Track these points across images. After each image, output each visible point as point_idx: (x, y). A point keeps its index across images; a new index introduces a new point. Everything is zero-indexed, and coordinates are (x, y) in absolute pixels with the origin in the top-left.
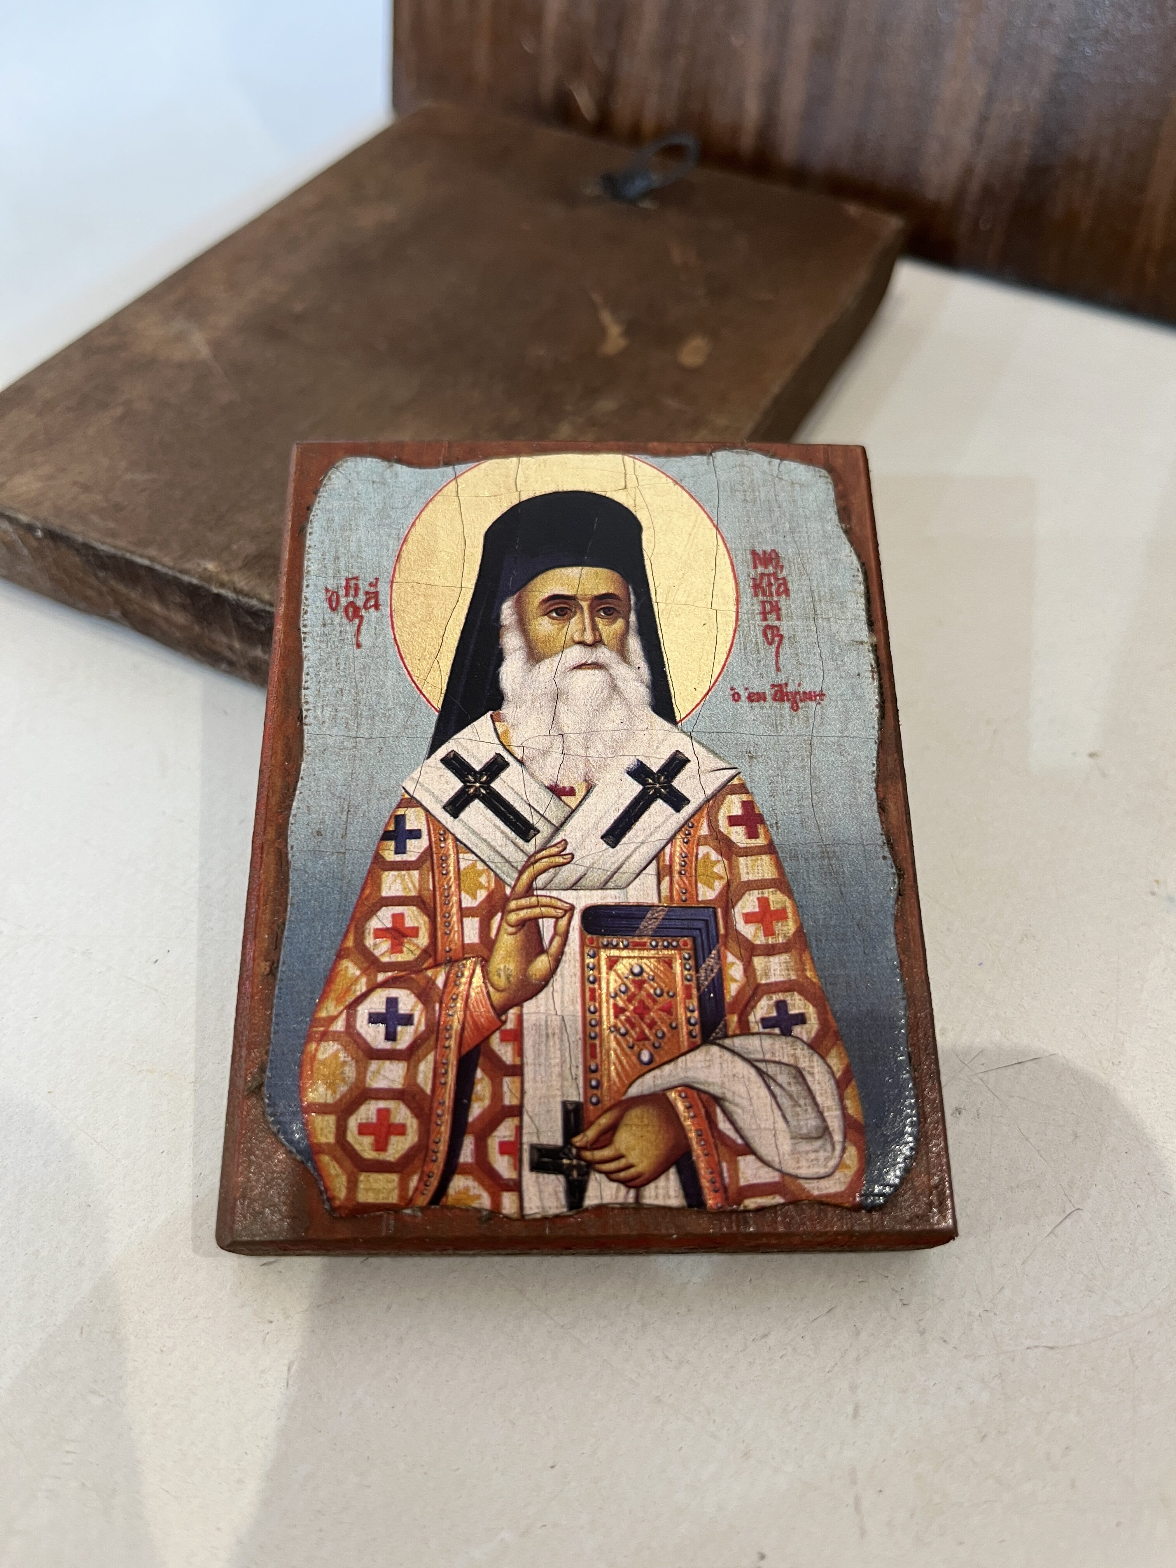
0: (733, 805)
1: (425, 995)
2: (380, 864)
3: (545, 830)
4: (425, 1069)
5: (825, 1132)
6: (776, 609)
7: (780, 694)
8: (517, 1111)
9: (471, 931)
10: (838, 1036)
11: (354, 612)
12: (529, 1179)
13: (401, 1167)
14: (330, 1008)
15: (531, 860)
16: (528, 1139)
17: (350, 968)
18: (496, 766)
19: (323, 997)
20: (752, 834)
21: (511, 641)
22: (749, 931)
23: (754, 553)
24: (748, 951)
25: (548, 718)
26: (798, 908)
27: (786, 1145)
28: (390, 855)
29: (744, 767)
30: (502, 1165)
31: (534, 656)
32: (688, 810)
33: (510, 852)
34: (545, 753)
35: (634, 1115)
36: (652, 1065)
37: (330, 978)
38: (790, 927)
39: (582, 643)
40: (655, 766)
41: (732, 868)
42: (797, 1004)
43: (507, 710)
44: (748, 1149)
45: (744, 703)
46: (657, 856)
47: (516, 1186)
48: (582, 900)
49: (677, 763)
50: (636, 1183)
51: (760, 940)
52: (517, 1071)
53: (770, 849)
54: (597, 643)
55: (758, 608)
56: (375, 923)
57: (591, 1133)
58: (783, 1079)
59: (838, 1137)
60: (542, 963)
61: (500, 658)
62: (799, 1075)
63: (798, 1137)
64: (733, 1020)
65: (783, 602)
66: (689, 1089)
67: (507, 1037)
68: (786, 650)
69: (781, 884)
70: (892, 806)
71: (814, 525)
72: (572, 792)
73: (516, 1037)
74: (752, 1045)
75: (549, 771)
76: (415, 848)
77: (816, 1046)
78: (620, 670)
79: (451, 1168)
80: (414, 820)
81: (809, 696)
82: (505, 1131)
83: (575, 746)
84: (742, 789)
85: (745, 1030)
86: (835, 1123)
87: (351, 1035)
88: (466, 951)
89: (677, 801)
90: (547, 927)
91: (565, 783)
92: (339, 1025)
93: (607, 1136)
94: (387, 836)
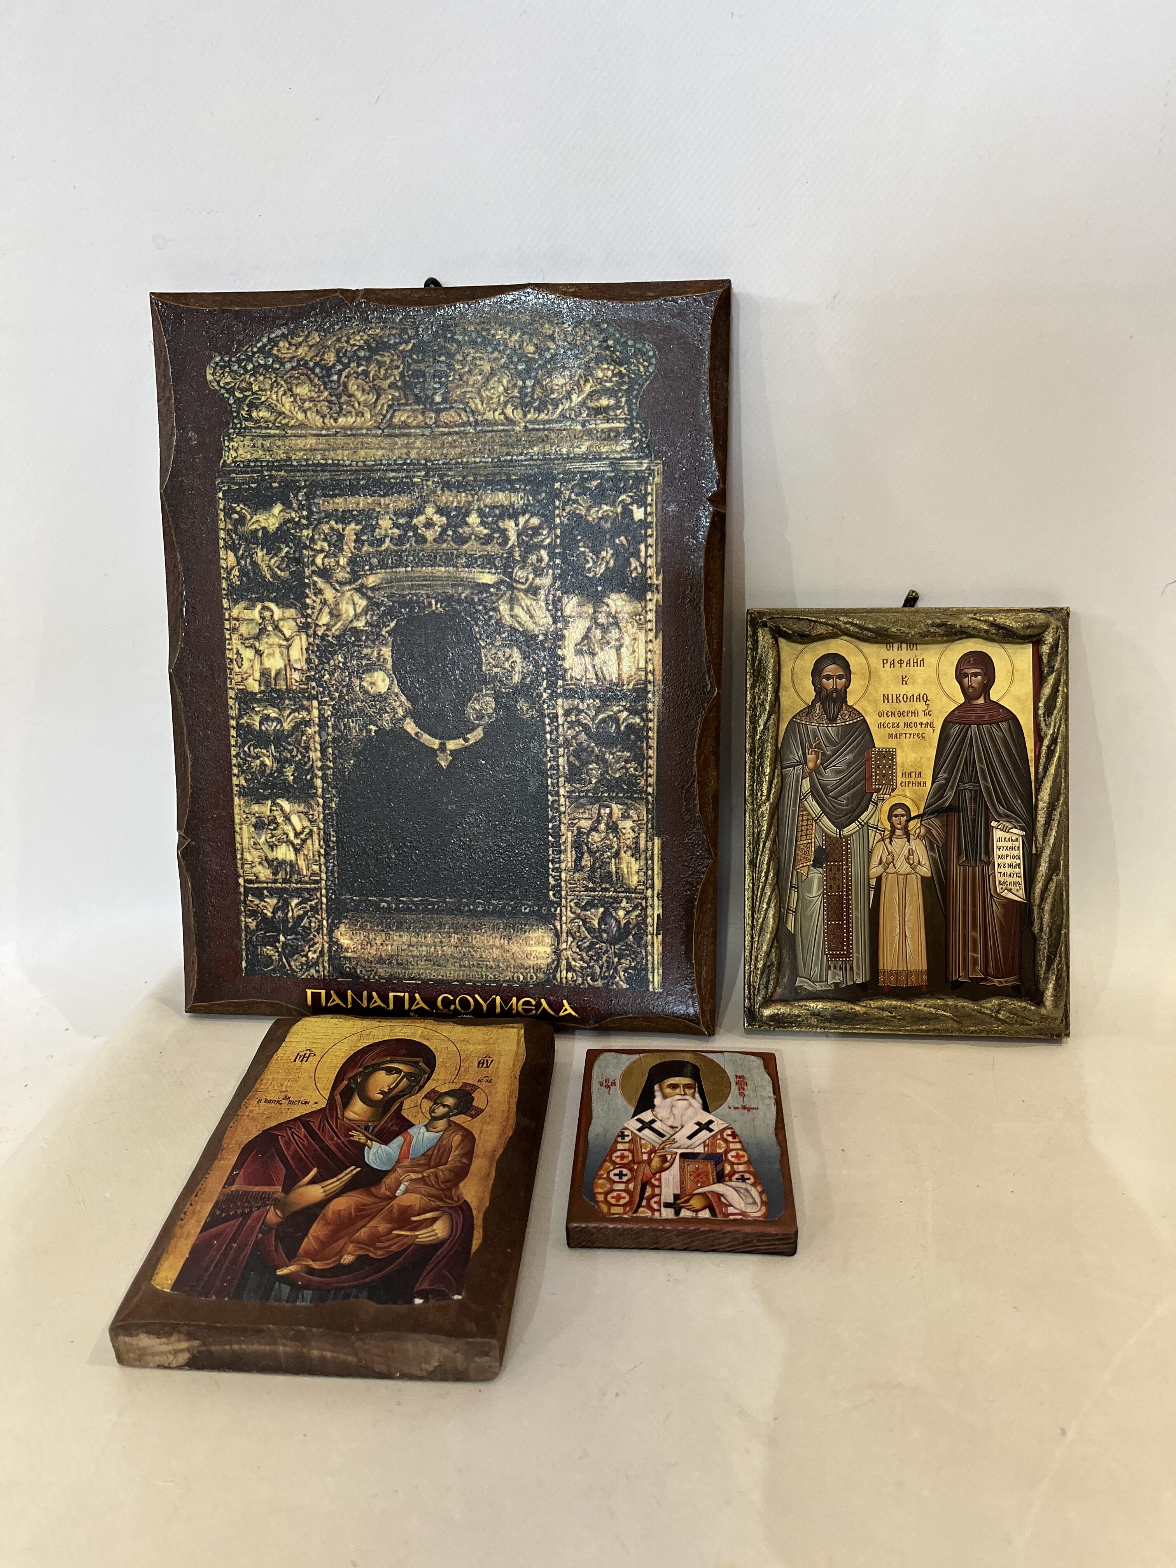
0: (729, 1132)
1: (631, 1170)
2: (616, 1142)
5: (755, 1203)
6: (744, 1089)
7: (744, 1108)
8: (660, 1195)
9: (645, 1157)
10: (760, 1183)
11: (608, 1087)
12: (663, 1209)
13: (624, 1205)
14: (602, 1172)
15: (663, 1142)
16: (662, 1201)
17: (608, 1164)
18: (653, 1121)
19: (600, 1170)
20: (734, 1138)
21: (658, 1094)
22: (733, 1159)
23: (736, 1076)
24: (732, 1164)
25: (669, 1111)
26: (748, 1155)
27: (743, 1205)
28: (619, 1139)
30: (655, 1206)
32: (713, 1133)
33: (657, 1140)
34: (668, 1119)
35: (695, 1197)
36: (701, 1187)
37: (602, 1165)
38: (746, 1159)
41: (728, 1146)
42: (747, 1176)
43: (656, 1109)
44: (731, 1205)
45: (732, 1109)
46: (704, 1142)
47: (659, 1210)
48: (680, 1151)
50: (697, 1211)
51: (736, 1161)
52: (660, 1187)
53: (740, 1142)
54: (685, 1094)
55: (737, 1088)
56: (615, 1154)
57: (682, 1200)
58: (742, 1191)
59: (759, 1204)
60: (667, 1164)
61: (654, 1097)
62: (747, 1191)
63: (746, 1204)
64: (727, 1179)
65: (745, 1087)
66: (713, 1192)
67: (656, 1180)
68: (746, 1098)
69: (743, 1149)
70: (780, 1136)
71: (757, 1071)
73: (660, 1180)
74: (733, 1184)
76: (627, 1139)
77: (753, 1185)
78: (692, 1101)
79: (639, 1205)
80: (626, 1132)
81: (753, 1108)
82: (656, 1199)
85: (731, 1180)
86: (758, 1200)
87: (609, 1179)
88: (644, 1161)
89: (711, 1130)
92: (605, 1176)
93: (687, 1201)
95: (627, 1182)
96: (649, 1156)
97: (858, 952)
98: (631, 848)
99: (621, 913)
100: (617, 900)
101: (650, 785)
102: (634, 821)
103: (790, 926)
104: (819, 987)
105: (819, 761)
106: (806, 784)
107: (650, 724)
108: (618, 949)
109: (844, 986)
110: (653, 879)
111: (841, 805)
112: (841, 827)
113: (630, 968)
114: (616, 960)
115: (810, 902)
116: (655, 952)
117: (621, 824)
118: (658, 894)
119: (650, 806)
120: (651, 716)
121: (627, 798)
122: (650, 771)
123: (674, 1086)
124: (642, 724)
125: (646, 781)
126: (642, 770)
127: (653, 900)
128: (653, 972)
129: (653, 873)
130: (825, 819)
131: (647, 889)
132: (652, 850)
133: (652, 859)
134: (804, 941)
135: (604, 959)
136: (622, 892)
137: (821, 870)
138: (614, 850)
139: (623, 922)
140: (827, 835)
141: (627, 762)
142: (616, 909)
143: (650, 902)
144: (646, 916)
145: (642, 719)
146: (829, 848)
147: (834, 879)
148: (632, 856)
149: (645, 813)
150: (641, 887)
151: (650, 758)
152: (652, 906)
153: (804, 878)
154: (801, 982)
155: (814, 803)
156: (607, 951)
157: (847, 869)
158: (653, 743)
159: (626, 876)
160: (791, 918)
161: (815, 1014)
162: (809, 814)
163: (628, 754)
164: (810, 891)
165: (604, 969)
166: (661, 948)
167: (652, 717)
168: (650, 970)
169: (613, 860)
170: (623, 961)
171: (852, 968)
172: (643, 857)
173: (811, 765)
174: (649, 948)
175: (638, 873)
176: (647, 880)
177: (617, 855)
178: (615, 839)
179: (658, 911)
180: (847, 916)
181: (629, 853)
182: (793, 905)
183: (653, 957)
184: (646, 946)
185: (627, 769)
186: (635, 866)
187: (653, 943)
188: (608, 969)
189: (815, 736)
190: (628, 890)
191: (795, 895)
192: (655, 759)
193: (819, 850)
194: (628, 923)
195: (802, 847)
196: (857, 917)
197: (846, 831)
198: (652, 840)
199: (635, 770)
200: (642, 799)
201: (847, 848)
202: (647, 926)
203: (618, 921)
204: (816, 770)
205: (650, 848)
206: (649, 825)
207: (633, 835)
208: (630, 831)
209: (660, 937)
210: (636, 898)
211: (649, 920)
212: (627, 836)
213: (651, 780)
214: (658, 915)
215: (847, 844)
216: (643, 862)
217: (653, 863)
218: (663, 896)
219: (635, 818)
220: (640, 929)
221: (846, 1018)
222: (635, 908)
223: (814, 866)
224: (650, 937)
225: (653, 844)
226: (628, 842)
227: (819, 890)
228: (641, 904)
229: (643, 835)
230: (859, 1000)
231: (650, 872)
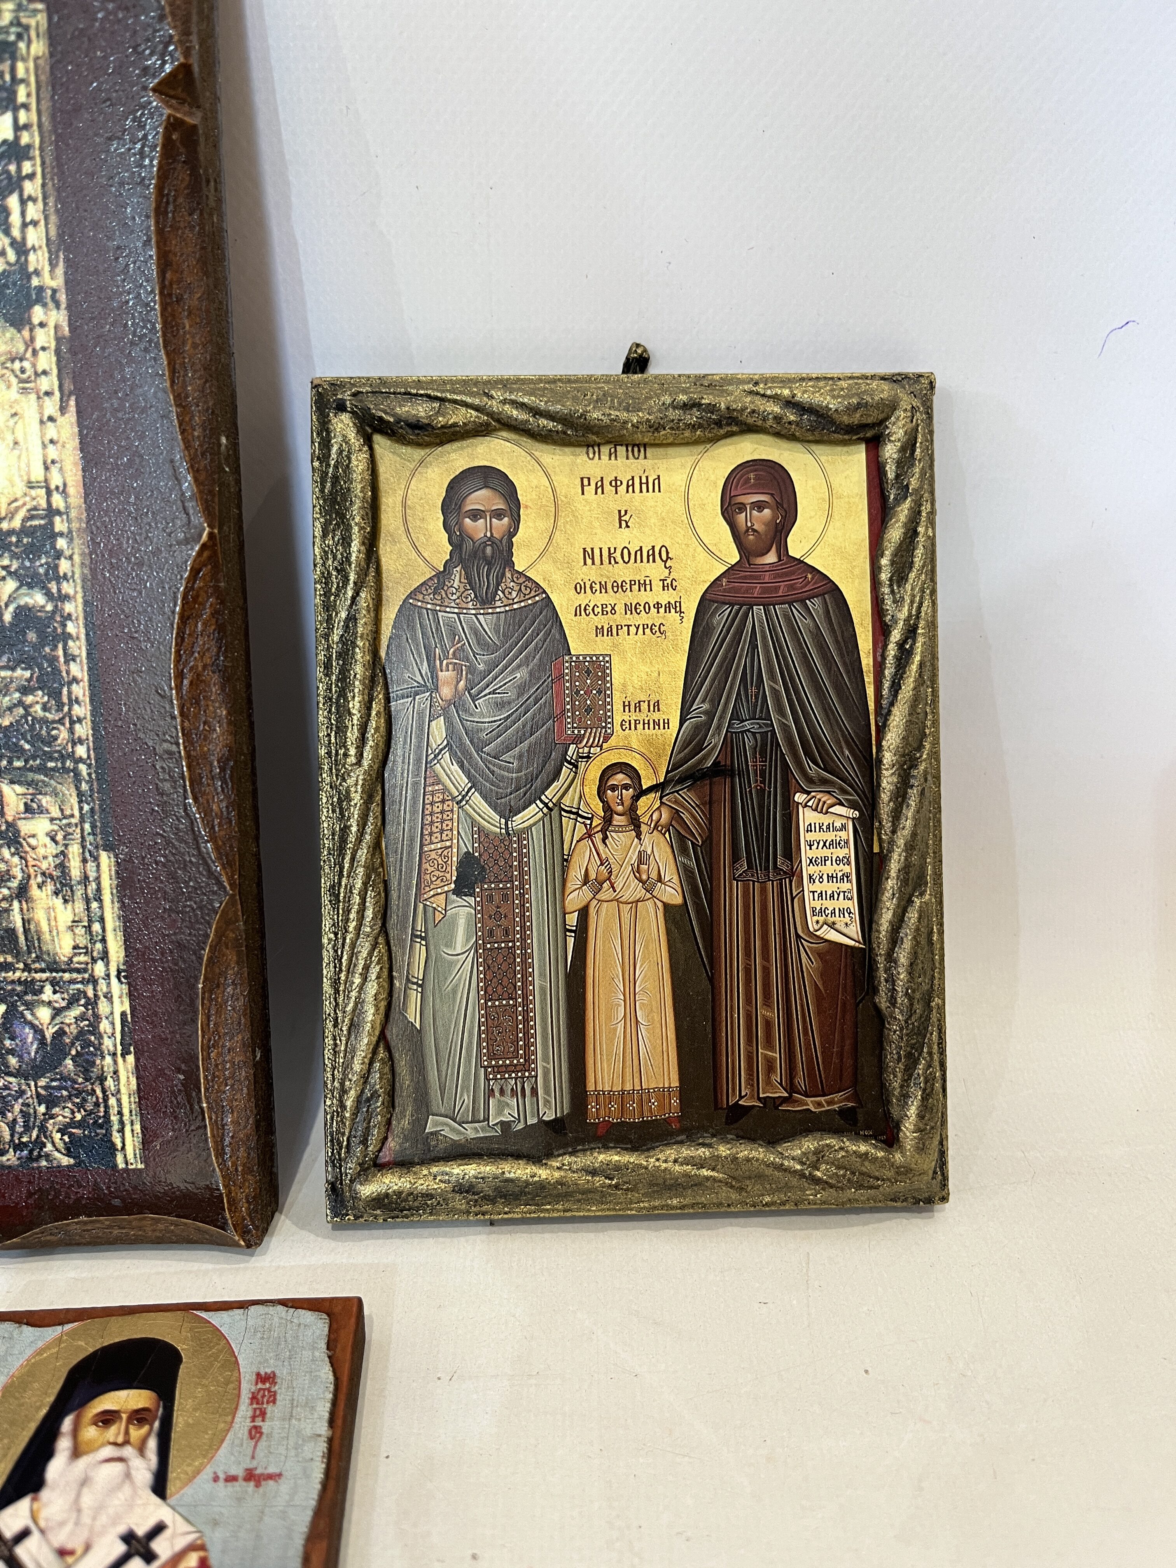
6: (263, 1414)
7: (250, 1476)
21: (64, 1445)
23: (258, 1374)
31: (76, 1453)
39: (115, 1444)
45: (221, 1483)
54: (127, 1442)
55: (250, 1413)
65: (269, 1409)
68: (263, 1444)
71: (307, 1354)
81: (270, 1477)
97: (545, 1059)
98: (51, 877)
99: (44, 1014)
100: (32, 988)
101: (81, 741)
102: (52, 820)
103: (413, 1015)
105: (462, 683)
106: (438, 731)
107: (69, 607)
108: (45, 1088)
109: (521, 1126)
110: (104, 940)
111: (509, 770)
113: (73, 1124)
114: (42, 1109)
115: (451, 964)
116: (123, 1090)
117: (25, 827)
118: (119, 972)
119: (84, 786)
120: (67, 588)
121: (31, 769)
122: (77, 711)
124: (49, 608)
125: (71, 731)
126: (60, 706)
127: (109, 985)
128: (121, 1131)
129: (104, 929)
130: (476, 798)
131: (94, 961)
132: (98, 879)
133: (99, 899)
134: (442, 1044)
135: (17, 1108)
136: (43, 971)
139: (49, 1034)
140: (481, 830)
141: (25, 690)
142: (30, 1006)
143: (102, 986)
144: (97, 1017)
145: (49, 595)
148: (56, 893)
149: (74, 800)
150: (83, 958)
151: (75, 680)
152: (108, 997)
153: (439, 916)
154: (436, 1124)
155: (455, 767)
156: (21, 1093)
157: (522, 895)
158: (79, 647)
159: (46, 937)
161: (464, 1189)
162: (446, 789)
163: (27, 674)
164: (450, 944)
165: (19, 1129)
166: (134, 1081)
167: (71, 592)
168: (116, 1127)
169: (16, 904)
170: (56, 1110)
171: (534, 1091)
172: (79, 891)
173: (446, 692)
174: (110, 1083)
175: (71, 928)
176: (93, 941)
179: (122, 1005)
180: (524, 988)
181: (50, 887)
182: (418, 972)
183: (119, 1101)
184: (102, 1079)
185: (26, 708)
186: (64, 914)
187: (116, 1072)
188: (27, 1128)
189: (453, 633)
190: (53, 966)
192: (86, 683)
194: (61, 1033)
195: (433, 855)
196: (543, 989)
197: (520, 821)
198: (96, 859)
199: (45, 708)
200: (66, 770)
201: (520, 854)
202: (100, 1037)
203: (38, 1031)
204: (457, 703)
205: (92, 875)
206: (87, 827)
207: (52, 849)
208: (48, 840)
209: (131, 1058)
210: (72, 982)
211: (104, 1026)
212: (41, 851)
213: (83, 730)
214: (123, 1014)
215: (521, 847)
216: (80, 906)
217: (101, 907)
218: (127, 974)
219: (55, 812)
220: (87, 1044)
221: (523, 1193)
222: (72, 1002)
224: (108, 1060)
225: (98, 866)
226: (44, 865)
228: (85, 993)
229: (75, 850)
230: (550, 1155)
231: (96, 927)
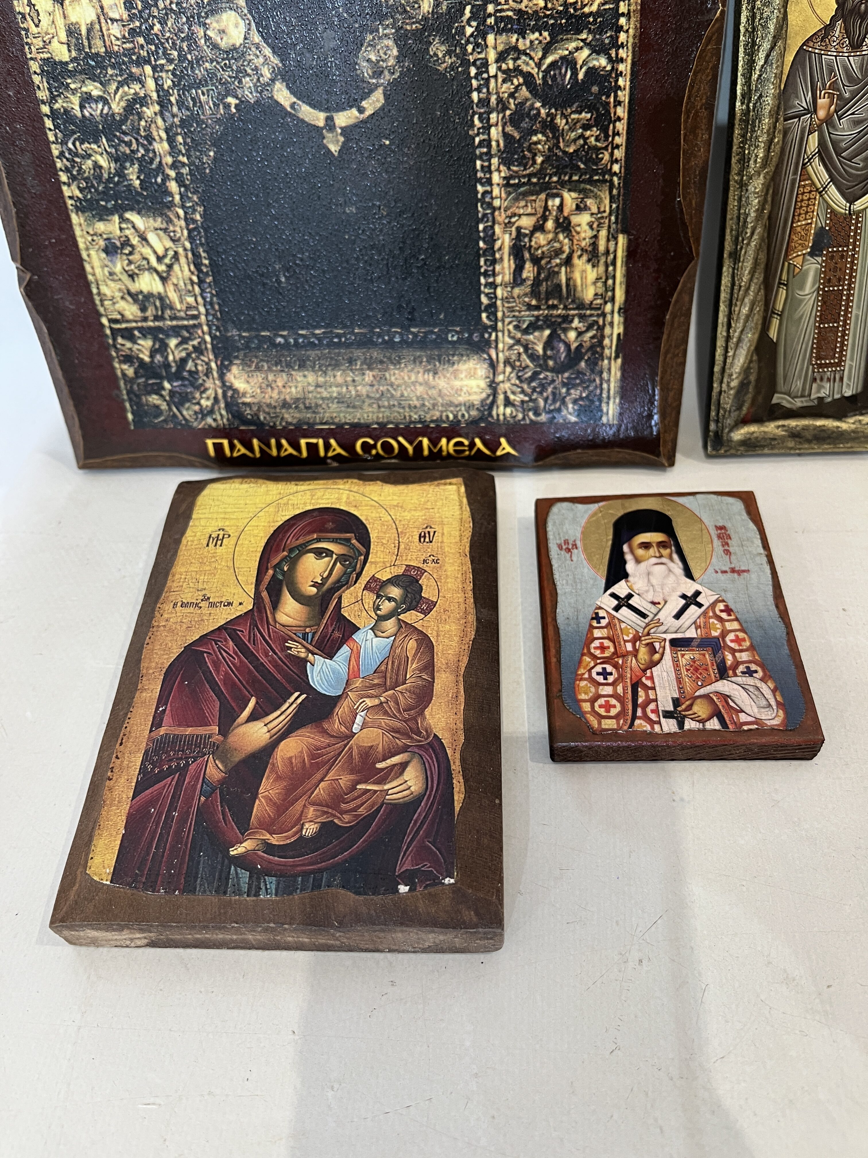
0: (721, 606)
1: (616, 666)
2: (592, 627)
3: (651, 616)
4: (620, 689)
5: (770, 705)
6: (727, 544)
7: (733, 571)
8: (656, 700)
9: (629, 647)
10: (770, 677)
11: (568, 550)
12: (663, 720)
13: (617, 717)
14: (581, 671)
15: (648, 625)
16: (661, 709)
17: (587, 659)
18: (630, 596)
19: (579, 667)
20: (729, 615)
21: (628, 557)
22: (732, 645)
23: (716, 526)
24: (733, 651)
25: (646, 581)
26: (750, 638)
27: (756, 710)
28: (595, 624)
29: (723, 594)
30: (653, 717)
31: (638, 561)
32: (703, 608)
33: (639, 622)
34: (647, 591)
35: (699, 701)
36: (702, 686)
37: (580, 662)
38: (748, 643)
39: (656, 557)
40: (689, 594)
41: (723, 626)
42: (753, 667)
43: (630, 579)
44: (743, 711)
45: (720, 574)
46: (695, 622)
47: (659, 723)
48: (669, 637)
49: (697, 593)
50: (703, 721)
51: (737, 647)
52: (654, 688)
53: (737, 619)
54: (661, 556)
55: (720, 544)
56: (593, 645)
57: (683, 707)
58: (751, 689)
59: (775, 707)
60: (657, 657)
61: (625, 562)
63: (759, 707)
64: (731, 673)
65: (729, 541)
66: (717, 693)
67: (647, 678)
68: (733, 557)
69: (742, 630)
70: (780, 606)
71: (738, 517)
72: (659, 603)
73: (651, 678)
74: (739, 680)
75: (650, 597)
76: (604, 622)
78: (671, 565)
79: (634, 717)
81: (744, 571)
82: (652, 706)
83: (658, 589)
84: (723, 601)
85: (736, 675)
86: (773, 703)
87: (591, 680)
88: (628, 653)
89: (700, 605)
90: (657, 645)
91: (656, 601)
92: (586, 676)
93: (690, 707)
94: (593, 619)
95: (614, 684)
96: (634, 646)
98: (586, 250)
99: (572, 335)
100: (567, 319)
101: (617, 161)
102: (592, 214)
104: (799, 403)
107: (621, 67)
108: (567, 378)
110: (613, 290)
112: (851, 200)
113: (581, 398)
114: (564, 390)
116: (612, 379)
118: (620, 309)
119: (615, 192)
120: (622, 53)
121: (584, 181)
122: (618, 140)
123: (646, 546)
124: (609, 68)
125: (612, 154)
126: (607, 136)
127: (613, 317)
128: (608, 403)
129: (614, 283)
131: (606, 303)
132: (615, 251)
133: (614, 263)
135: (550, 390)
137: (819, 259)
138: (564, 256)
139: (574, 346)
141: (586, 127)
142: (565, 330)
143: (609, 318)
144: (603, 337)
145: (610, 60)
146: (833, 229)
147: (835, 269)
148: (589, 261)
149: (607, 202)
150: (599, 301)
151: (619, 119)
152: (612, 324)
156: (553, 381)
158: (624, 96)
159: (579, 288)
160: (775, 322)
163: (589, 116)
165: (549, 402)
166: (619, 374)
167: (624, 56)
168: (605, 400)
169: (563, 269)
170: (572, 391)
172: (603, 260)
174: (605, 375)
175: (595, 283)
176: (606, 291)
177: (568, 262)
178: (566, 241)
179: (618, 329)
181: (585, 258)
183: (609, 386)
184: (601, 372)
185: (585, 139)
186: (592, 274)
187: (609, 369)
188: (554, 401)
190: (581, 306)
191: (783, 293)
192: (625, 121)
193: (821, 233)
194: (581, 346)
198: (616, 239)
199: (597, 139)
200: (604, 181)
202: (603, 348)
203: (568, 346)
205: (612, 249)
206: (613, 218)
208: (587, 228)
209: (619, 361)
210: (591, 315)
211: (607, 342)
212: (583, 235)
213: (619, 154)
214: (619, 335)
216: (601, 268)
217: (615, 270)
218: (624, 310)
219: (594, 210)
220: (595, 353)
221: (829, 437)
222: (589, 328)
223: (812, 254)
224: (606, 362)
225: (616, 244)
227: (813, 286)
228: (597, 322)
229: (603, 233)
230: (846, 416)
231: (610, 282)
